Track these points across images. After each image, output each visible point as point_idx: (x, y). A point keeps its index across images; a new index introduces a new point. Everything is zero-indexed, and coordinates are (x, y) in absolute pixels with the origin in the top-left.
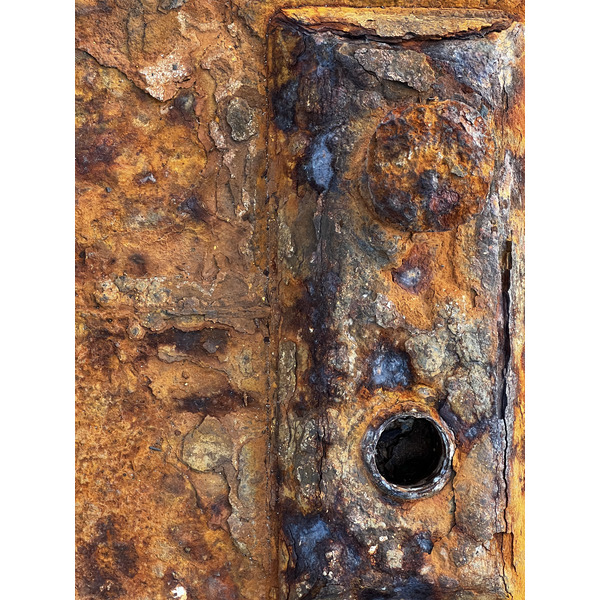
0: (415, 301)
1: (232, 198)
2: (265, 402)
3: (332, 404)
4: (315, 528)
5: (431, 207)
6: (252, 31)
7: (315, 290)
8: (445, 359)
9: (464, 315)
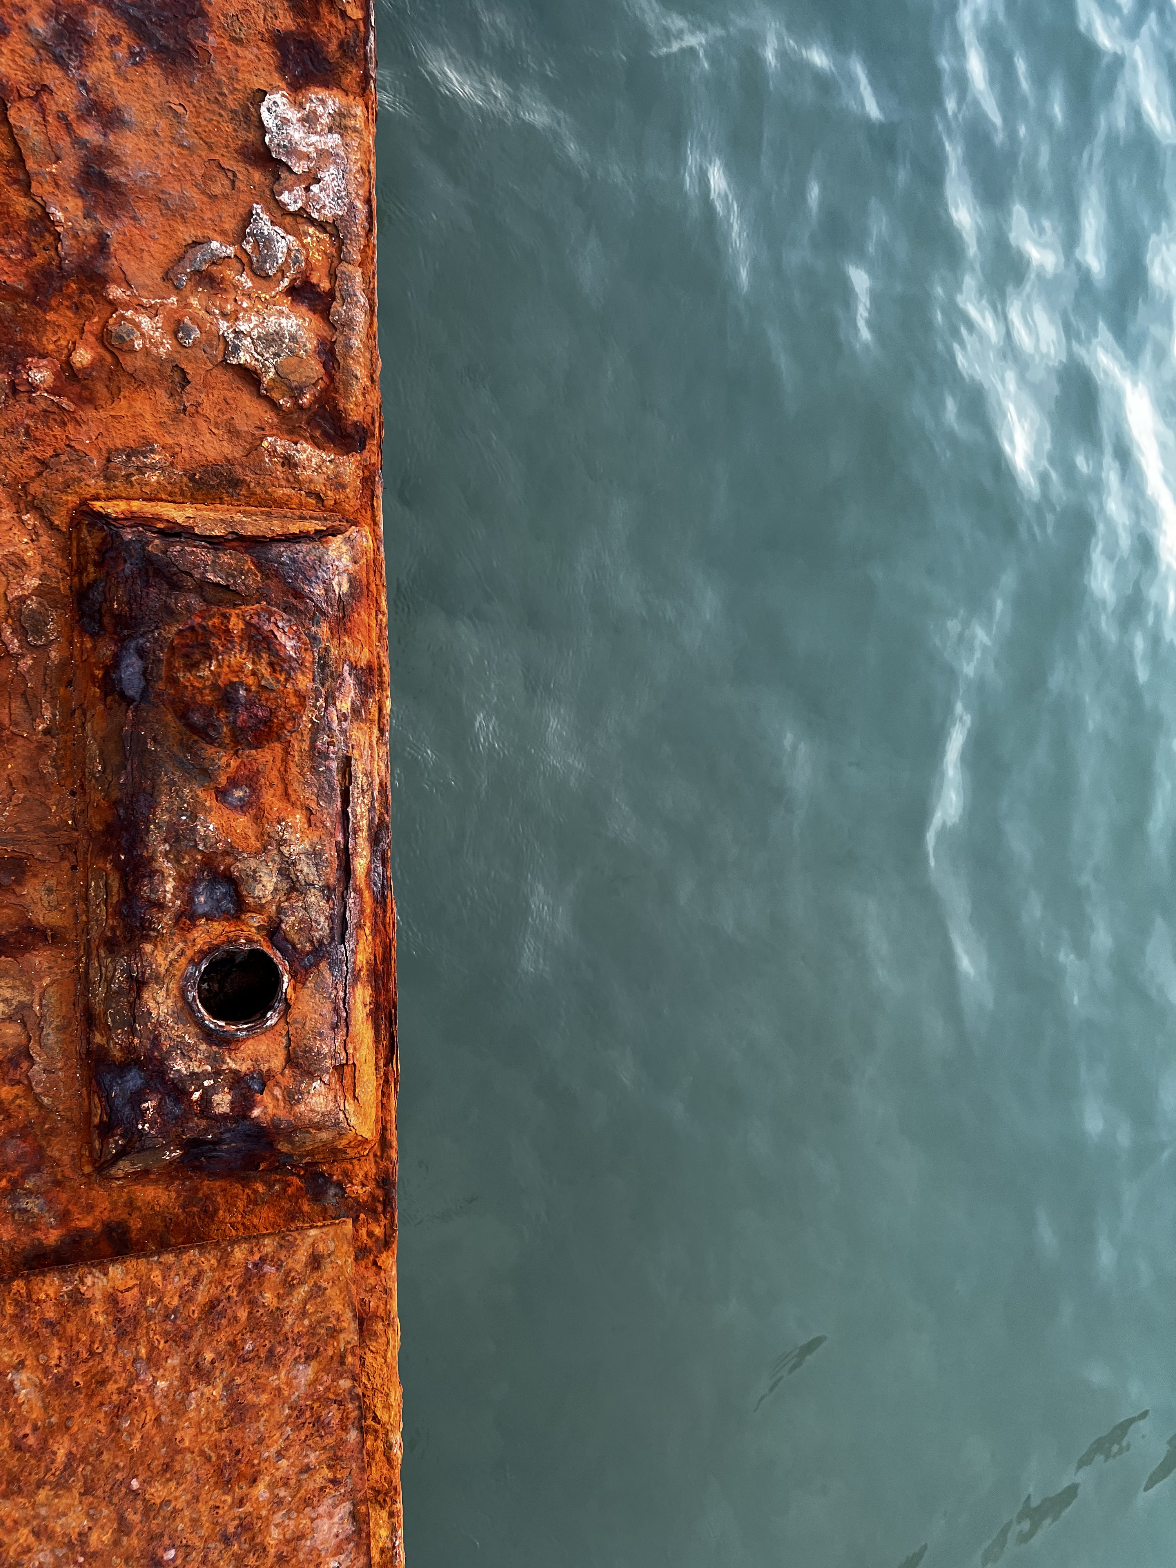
0: (242, 822)
1: (30, 710)
2: (73, 937)
3: (147, 939)
4: (129, 1077)
5: (239, 723)
6: (52, 523)
7: (126, 813)
8: (276, 883)
9: (298, 835)
